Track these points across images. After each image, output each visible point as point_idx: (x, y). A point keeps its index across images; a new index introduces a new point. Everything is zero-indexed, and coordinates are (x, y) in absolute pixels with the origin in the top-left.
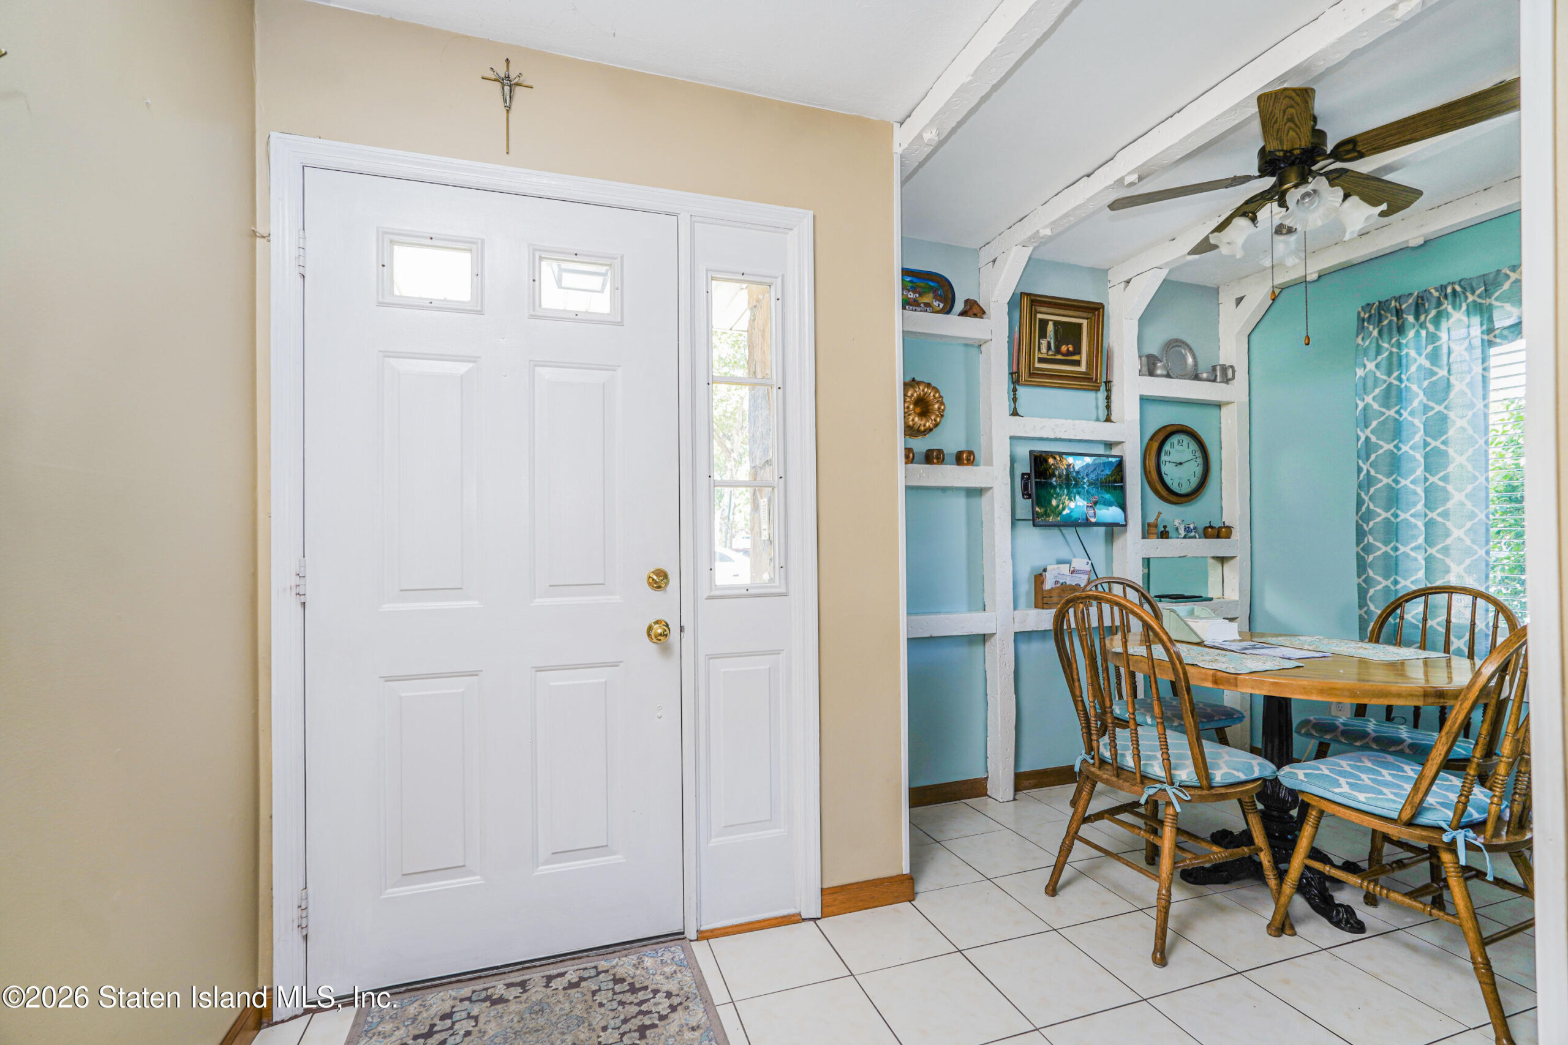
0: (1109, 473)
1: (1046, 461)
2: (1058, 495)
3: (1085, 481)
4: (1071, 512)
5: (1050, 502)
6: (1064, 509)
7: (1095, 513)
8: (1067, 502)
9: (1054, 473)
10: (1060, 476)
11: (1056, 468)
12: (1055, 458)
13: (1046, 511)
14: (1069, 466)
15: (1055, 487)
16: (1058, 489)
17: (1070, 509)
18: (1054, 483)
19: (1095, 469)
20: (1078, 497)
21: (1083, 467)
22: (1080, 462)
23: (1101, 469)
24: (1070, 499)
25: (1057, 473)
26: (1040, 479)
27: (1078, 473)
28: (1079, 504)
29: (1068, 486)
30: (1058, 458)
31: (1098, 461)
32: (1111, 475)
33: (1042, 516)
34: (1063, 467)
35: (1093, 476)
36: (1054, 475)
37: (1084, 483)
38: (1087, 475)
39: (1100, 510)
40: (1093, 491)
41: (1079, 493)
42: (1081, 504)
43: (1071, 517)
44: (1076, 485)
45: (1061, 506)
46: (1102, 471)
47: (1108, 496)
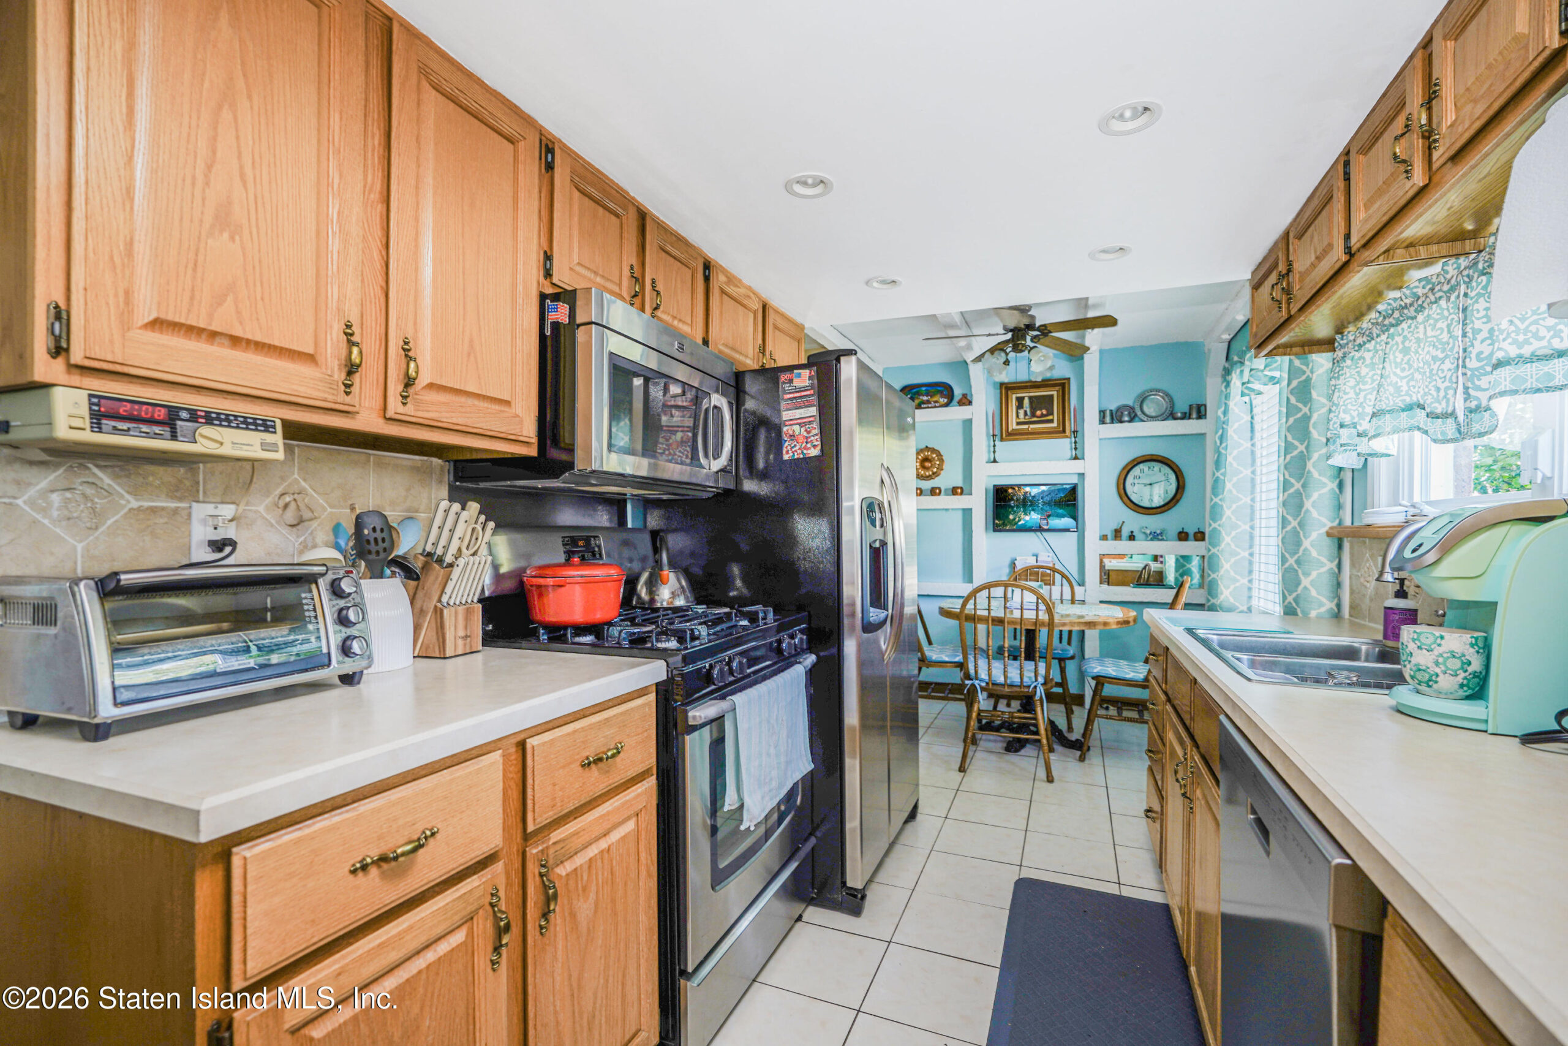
0: (1063, 496)
1: (1006, 491)
2: (1015, 512)
4: (1026, 522)
5: (1008, 517)
6: (1019, 521)
7: (1048, 522)
8: (1022, 516)
10: (1018, 500)
11: (1015, 495)
12: (1014, 488)
13: (1007, 522)
14: (1026, 493)
15: (1013, 507)
16: (1015, 509)
17: (1025, 520)
18: (1013, 505)
19: (1050, 494)
20: (1032, 513)
21: (1038, 493)
22: (1036, 490)
23: (1056, 493)
24: (1025, 514)
25: (1015, 498)
26: (1001, 502)
27: (1034, 497)
28: (1033, 517)
29: (1024, 506)
30: (1017, 488)
31: (1053, 488)
32: (1065, 497)
33: (1001, 526)
34: (1021, 494)
35: (1048, 499)
36: (1012, 499)
37: (1039, 503)
38: (1042, 498)
39: (1052, 520)
40: (1047, 508)
41: (1033, 510)
42: (1036, 517)
43: (1026, 525)
44: (1031, 506)
45: (1017, 518)
46: (1056, 495)
47: (1061, 511)
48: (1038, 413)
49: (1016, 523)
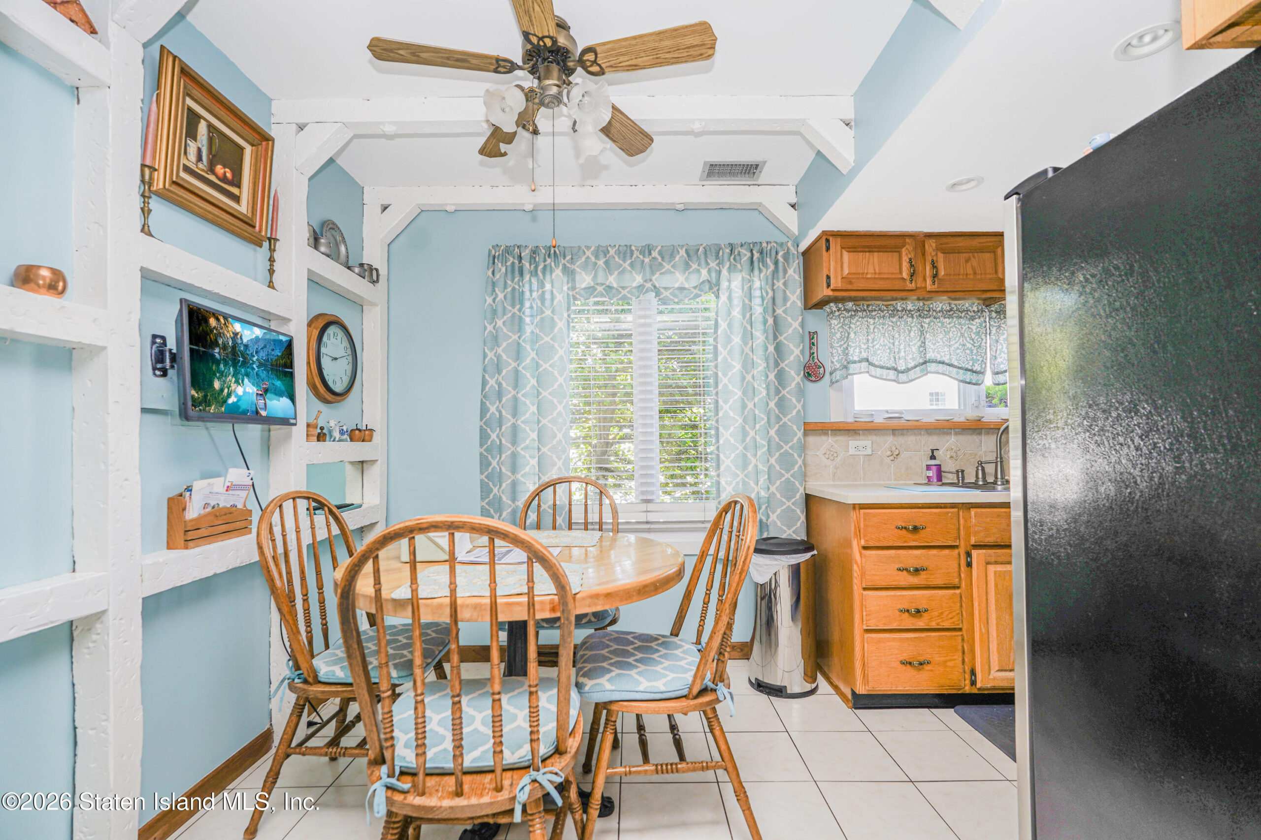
0: (279, 354)
1: (206, 321)
3: (255, 359)
4: (238, 401)
5: (211, 384)
6: (229, 395)
7: (265, 404)
8: (233, 386)
9: (216, 340)
10: (225, 347)
11: (220, 334)
12: (218, 319)
13: (206, 396)
14: (236, 334)
15: (218, 363)
16: (222, 366)
17: (237, 396)
18: (217, 356)
19: (265, 346)
20: (246, 380)
21: (252, 340)
22: (249, 332)
23: (271, 348)
24: (237, 382)
25: (220, 342)
26: (198, 346)
27: (246, 346)
28: (247, 390)
29: (235, 363)
30: (222, 321)
31: (268, 337)
32: (282, 357)
33: (200, 404)
34: (229, 335)
35: (263, 355)
36: (217, 344)
37: (254, 362)
38: (257, 352)
39: (271, 400)
40: (263, 374)
41: (247, 375)
42: (251, 391)
43: (238, 407)
45: (226, 391)
46: (273, 350)
47: (278, 383)
48: (219, 169)
49: (225, 402)
